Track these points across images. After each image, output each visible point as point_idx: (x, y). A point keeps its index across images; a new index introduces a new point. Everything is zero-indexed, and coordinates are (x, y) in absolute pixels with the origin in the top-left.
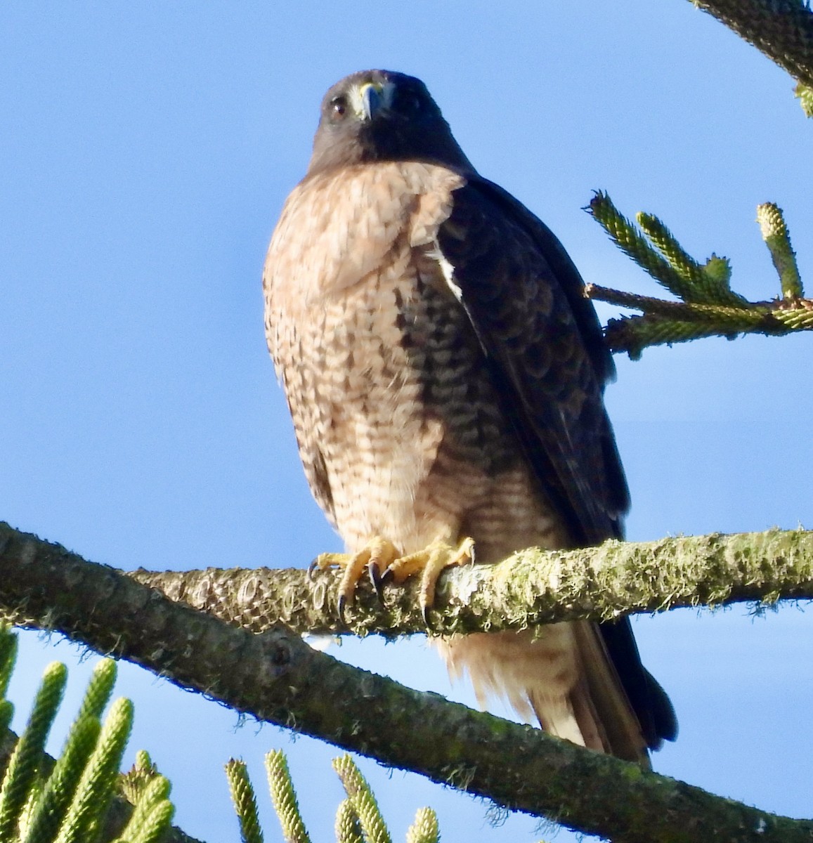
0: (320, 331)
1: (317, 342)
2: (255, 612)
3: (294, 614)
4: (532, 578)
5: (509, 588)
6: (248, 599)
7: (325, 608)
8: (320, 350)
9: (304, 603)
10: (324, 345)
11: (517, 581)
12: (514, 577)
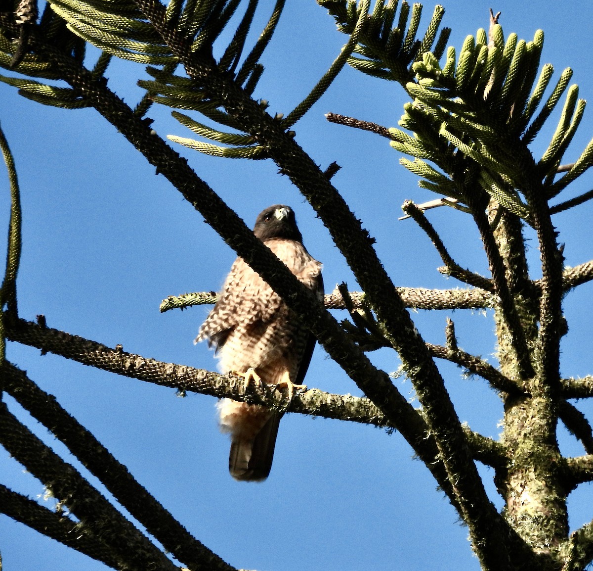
0: (270, 295)
1: (268, 298)
2: (204, 382)
3: (220, 387)
4: (321, 397)
5: (312, 398)
6: (202, 377)
7: (234, 388)
8: (268, 301)
9: (226, 384)
10: (270, 300)
11: (315, 397)
12: (314, 395)
